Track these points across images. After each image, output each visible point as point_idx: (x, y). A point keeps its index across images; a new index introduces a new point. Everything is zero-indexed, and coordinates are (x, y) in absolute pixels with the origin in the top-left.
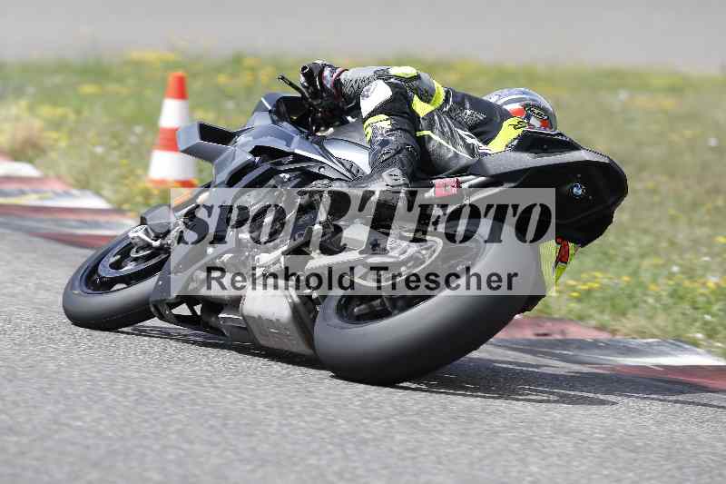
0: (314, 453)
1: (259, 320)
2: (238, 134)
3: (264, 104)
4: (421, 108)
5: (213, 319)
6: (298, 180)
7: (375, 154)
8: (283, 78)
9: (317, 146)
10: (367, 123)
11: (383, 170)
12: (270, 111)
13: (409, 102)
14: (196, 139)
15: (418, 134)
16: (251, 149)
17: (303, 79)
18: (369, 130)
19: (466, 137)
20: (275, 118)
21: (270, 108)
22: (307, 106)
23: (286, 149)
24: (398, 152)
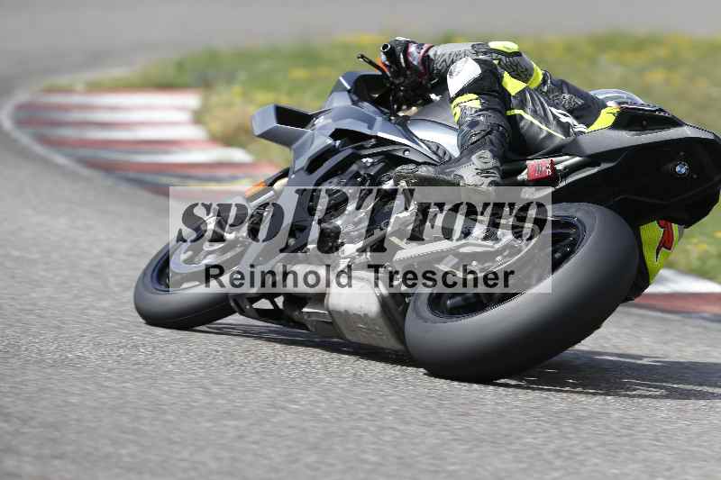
0: (531, 432)
1: (346, 315)
2: (317, 116)
3: (342, 84)
4: (513, 85)
5: (297, 313)
6: (382, 164)
7: (464, 136)
8: (362, 57)
9: (400, 128)
10: (455, 103)
11: (472, 152)
12: (349, 91)
13: (499, 79)
14: (272, 123)
15: (509, 113)
16: (331, 132)
17: (383, 57)
18: (458, 110)
19: (560, 116)
20: (355, 98)
21: (349, 88)
22: (388, 85)
23: (368, 132)
24: (489, 133)
